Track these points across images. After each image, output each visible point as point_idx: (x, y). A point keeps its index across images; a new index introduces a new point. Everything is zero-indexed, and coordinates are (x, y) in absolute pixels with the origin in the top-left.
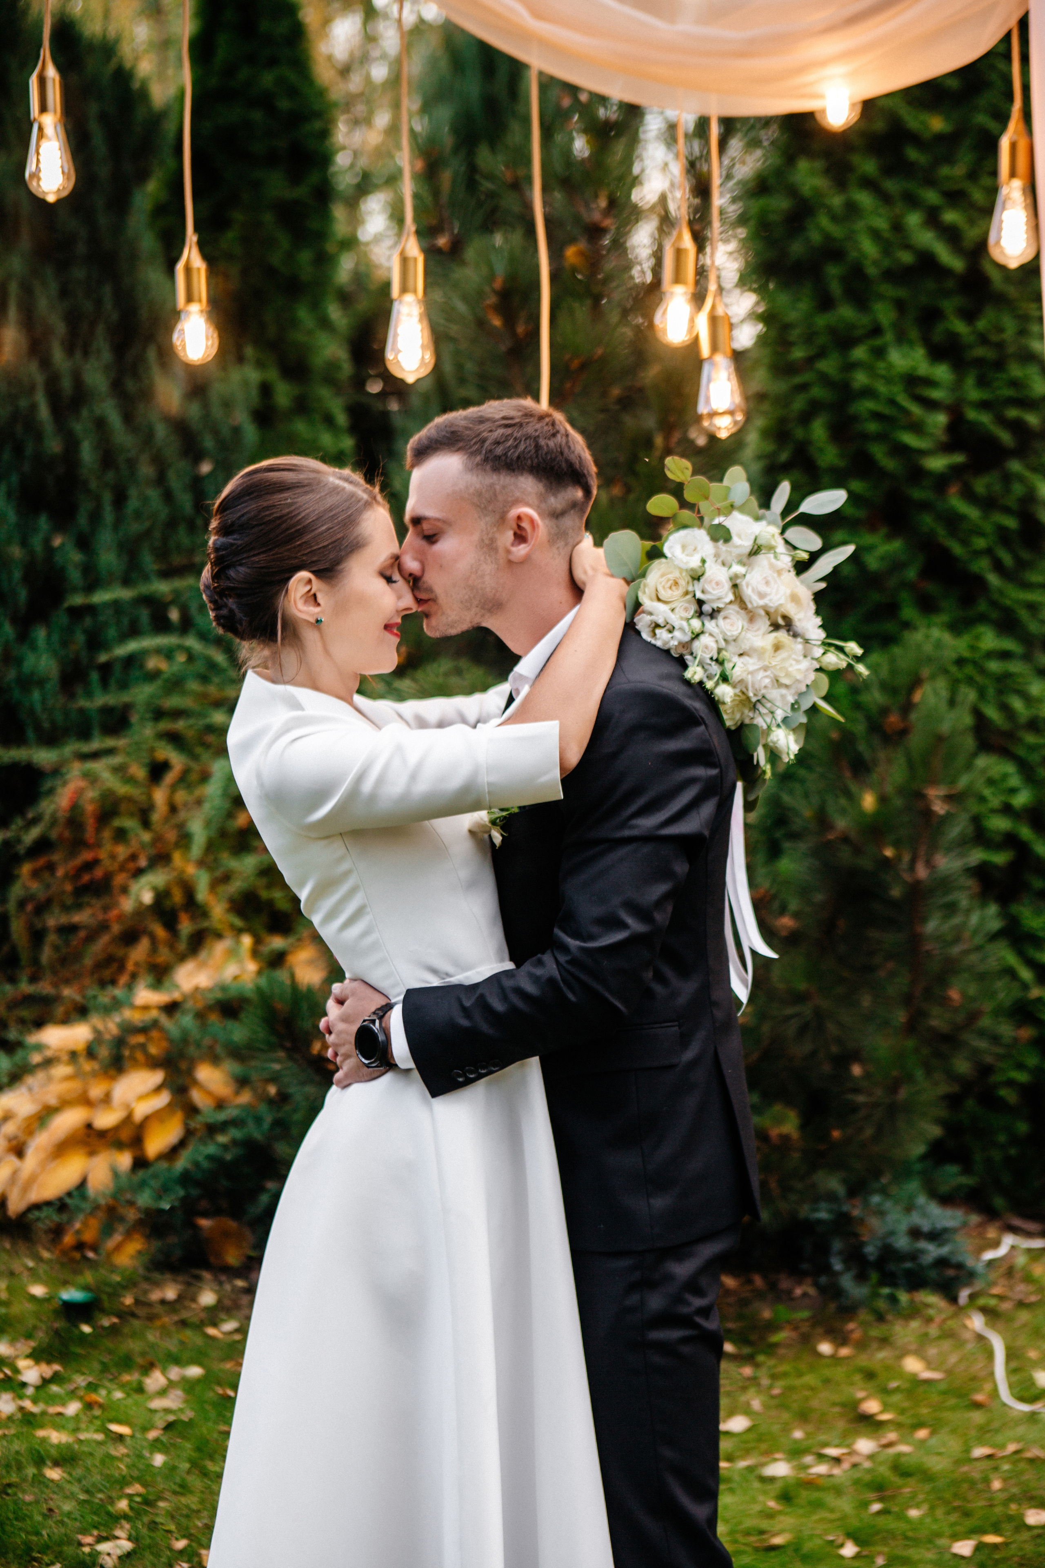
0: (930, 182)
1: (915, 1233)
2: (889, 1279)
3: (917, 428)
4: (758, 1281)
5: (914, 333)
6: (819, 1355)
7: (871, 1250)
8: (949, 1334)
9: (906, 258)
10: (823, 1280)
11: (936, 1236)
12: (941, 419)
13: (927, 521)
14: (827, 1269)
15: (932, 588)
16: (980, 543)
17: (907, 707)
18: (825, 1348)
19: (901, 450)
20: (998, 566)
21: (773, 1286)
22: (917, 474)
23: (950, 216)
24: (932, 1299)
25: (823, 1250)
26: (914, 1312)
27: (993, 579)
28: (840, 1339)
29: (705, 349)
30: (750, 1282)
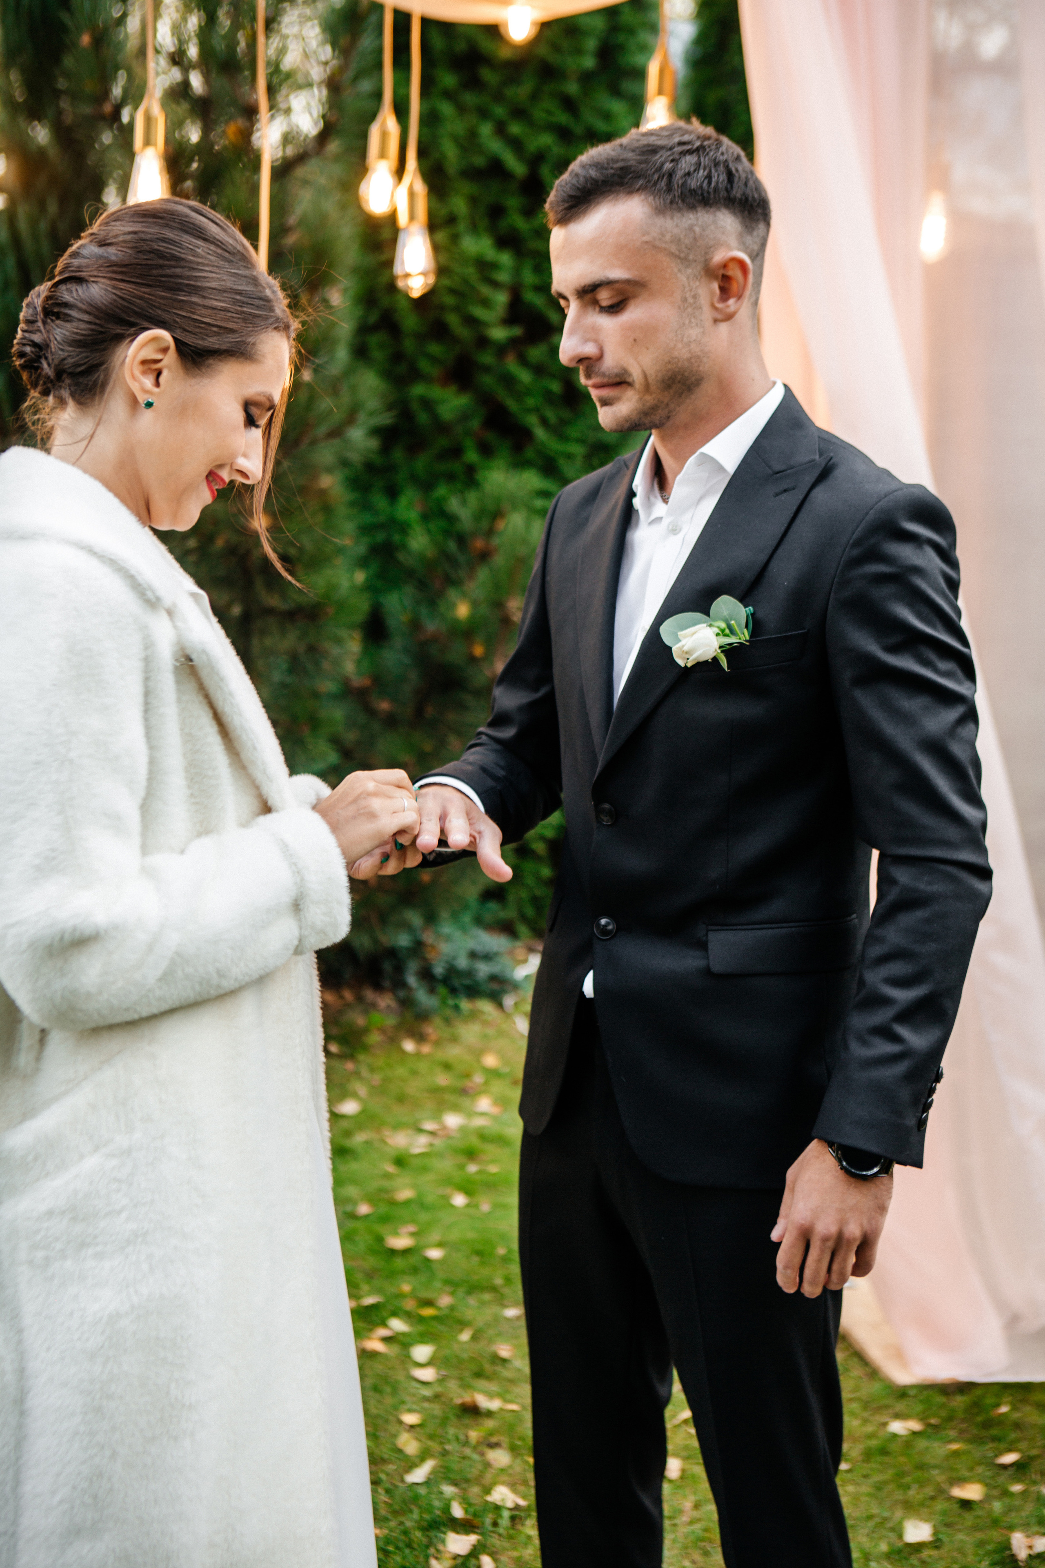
0: (499, 97)
1: (473, 955)
2: (453, 991)
3: (486, 303)
4: (348, 995)
5: (484, 223)
6: (403, 1052)
7: (439, 970)
8: (501, 1034)
9: (479, 161)
10: (402, 994)
11: (488, 957)
12: (501, 298)
13: (487, 381)
14: (402, 984)
15: (491, 437)
16: (531, 402)
17: (490, 532)
18: (409, 1046)
19: (471, 321)
20: (544, 422)
21: (360, 999)
22: (483, 342)
23: (515, 129)
24: (486, 1007)
25: (399, 969)
26: (474, 1015)
27: (540, 433)
28: (420, 1038)
29: (403, 219)
30: (342, 997)
